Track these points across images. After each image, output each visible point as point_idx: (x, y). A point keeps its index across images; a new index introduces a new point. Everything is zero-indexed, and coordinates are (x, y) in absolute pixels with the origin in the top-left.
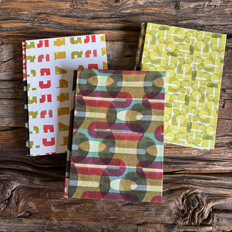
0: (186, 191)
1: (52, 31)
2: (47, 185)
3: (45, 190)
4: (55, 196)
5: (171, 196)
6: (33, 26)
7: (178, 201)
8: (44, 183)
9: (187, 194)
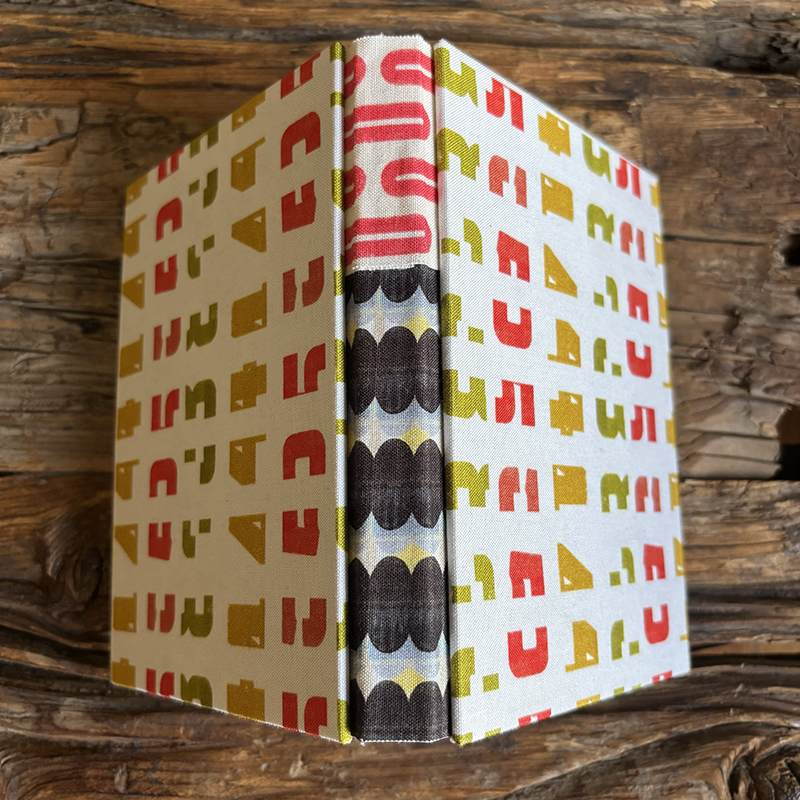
0: (747, 742)
1: (130, 47)
2: (116, 732)
3: (111, 757)
4: (157, 781)
5: (681, 766)
6: (50, 25)
7: (711, 787)
8: (105, 725)
9: (752, 754)
